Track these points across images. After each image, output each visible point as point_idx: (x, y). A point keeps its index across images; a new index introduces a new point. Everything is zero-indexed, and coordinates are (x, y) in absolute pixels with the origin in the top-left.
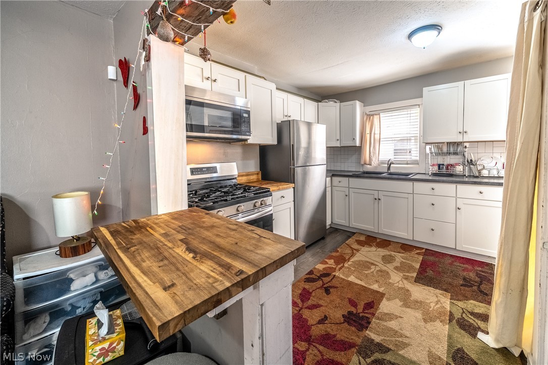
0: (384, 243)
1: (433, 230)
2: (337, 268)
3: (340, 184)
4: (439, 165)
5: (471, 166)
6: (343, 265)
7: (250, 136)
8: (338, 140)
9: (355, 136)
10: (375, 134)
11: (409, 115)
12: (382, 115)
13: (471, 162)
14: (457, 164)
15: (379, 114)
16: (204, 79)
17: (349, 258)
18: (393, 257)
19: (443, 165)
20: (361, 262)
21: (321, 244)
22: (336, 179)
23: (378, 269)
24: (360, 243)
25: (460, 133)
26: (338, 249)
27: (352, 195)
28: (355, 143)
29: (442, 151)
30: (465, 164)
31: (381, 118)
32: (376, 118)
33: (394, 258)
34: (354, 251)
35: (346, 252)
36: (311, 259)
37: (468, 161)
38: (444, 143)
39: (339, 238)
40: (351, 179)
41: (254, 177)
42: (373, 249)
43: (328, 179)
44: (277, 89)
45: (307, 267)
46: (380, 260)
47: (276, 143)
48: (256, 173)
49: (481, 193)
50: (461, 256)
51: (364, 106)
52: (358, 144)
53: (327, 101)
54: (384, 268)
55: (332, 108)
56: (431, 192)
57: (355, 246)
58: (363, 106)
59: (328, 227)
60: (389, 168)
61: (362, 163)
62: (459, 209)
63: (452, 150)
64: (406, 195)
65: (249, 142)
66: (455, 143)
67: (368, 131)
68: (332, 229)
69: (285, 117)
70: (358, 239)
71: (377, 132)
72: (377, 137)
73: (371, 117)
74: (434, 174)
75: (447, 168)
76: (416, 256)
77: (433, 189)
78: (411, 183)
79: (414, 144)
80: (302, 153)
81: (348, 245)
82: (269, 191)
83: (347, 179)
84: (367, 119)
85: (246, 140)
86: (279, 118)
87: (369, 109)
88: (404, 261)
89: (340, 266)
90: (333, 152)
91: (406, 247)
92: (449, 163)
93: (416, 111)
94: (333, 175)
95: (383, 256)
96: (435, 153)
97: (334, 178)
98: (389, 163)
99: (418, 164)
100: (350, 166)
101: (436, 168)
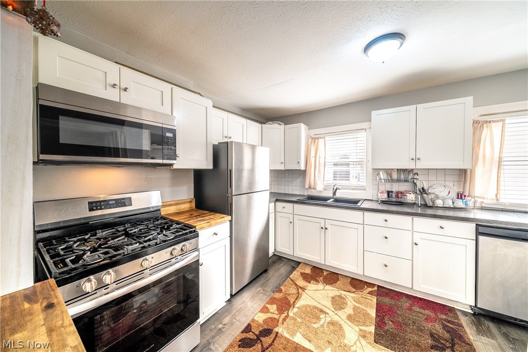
0: (332, 277)
1: (386, 266)
2: (281, 320)
3: (284, 210)
4: (388, 192)
5: (425, 195)
6: (288, 314)
7: (175, 159)
8: (282, 163)
9: (300, 159)
10: (320, 158)
11: (355, 139)
12: (327, 138)
13: (423, 191)
14: (407, 192)
15: (324, 138)
16: (108, 86)
17: (295, 302)
18: (344, 299)
19: (392, 192)
20: (309, 308)
21: (262, 280)
22: (280, 205)
23: (328, 319)
24: (306, 277)
25: (412, 159)
26: (282, 288)
27: (297, 223)
28: (300, 166)
29: (391, 177)
30: (416, 193)
31: (326, 142)
32: (321, 141)
33: (345, 301)
34: (300, 291)
35: (291, 292)
36: (250, 304)
37: (419, 191)
38: (393, 169)
39: (283, 269)
40: (296, 206)
41: (186, 207)
42: (321, 286)
43: (272, 205)
44: (214, 106)
45: (245, 318)
46: (328, 304)
47: (211, 167)
48: (189, 200)
49: (441, 228)
50: (418, 296)
51: (309, 129)
52: (303, 168)
53: (271, 122)
54: (336, 318)
55: (275, 130)
56: (384, 224)
57: (301, 283)
58: (307, 129)
59: (271, 254)
60: (334, 193)
61: (307, 186)
62: (416, 244)
63: (402, 177)
64: (356, 226)
65: (175, 167)
66: (406, 170)
67: (313, 154)
68: (275, 257)
69: (224, 138)
70: (303, 271)
71: (322, 156)
72: (322, 161)
73: (316, 141)
74: (384, 202)
75: (397, 196)
76: (369, 297)
77: (386, 221)
78: (360, 213)
79: (360, 169)
80: (245, 174)
81: (292, 281)
82: (194, 231)
83: (291, 205)
84: (312, 142)
85: (171, 165)
86: (216, 139)
87: (313, 132)
88: (357, 305)
89: (283, 316)
90: (278, 175)
91: (357, 284)
92: (397, 190)
93: (363, 135)
94: (277, 200)
95: (333, 298)
96: (384, 180)
97: (278, 204)
98: (335, 188)
99: (365, 190)
100: (294, 189)
101: (385, 196)
